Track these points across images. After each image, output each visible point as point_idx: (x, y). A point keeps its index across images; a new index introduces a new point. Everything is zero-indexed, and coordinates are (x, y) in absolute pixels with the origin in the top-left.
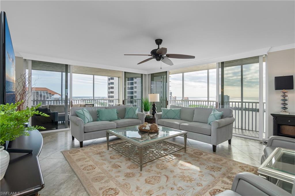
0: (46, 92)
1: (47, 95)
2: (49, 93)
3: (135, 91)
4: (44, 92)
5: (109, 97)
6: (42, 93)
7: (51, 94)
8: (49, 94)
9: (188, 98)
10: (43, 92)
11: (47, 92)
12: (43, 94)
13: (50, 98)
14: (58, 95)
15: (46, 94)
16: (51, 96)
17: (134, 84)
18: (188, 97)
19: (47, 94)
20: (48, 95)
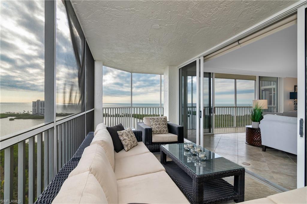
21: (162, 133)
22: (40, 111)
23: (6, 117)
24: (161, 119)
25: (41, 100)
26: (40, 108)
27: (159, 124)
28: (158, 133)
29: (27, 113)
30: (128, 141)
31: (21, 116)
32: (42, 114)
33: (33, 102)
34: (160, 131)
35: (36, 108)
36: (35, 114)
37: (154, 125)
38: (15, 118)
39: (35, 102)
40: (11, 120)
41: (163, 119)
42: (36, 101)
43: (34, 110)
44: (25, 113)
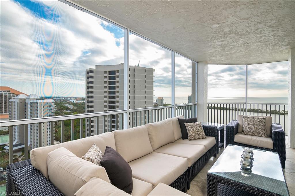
0: (8, 92)
1: (9, 95)
2: (12, 93)
4: (5, 92)
5: (88, 97)
6: (3, 93)
7: (14, 93)
10: (4, 92)
12: (4, 95)
13: (14, 99)
14: (24, 95)
16: (15, 97)
17: (116, 78)
19: (9, 93)
20: (11, 95)
21: (256, 136)
24: (259, 118)
27: (253, 125)
28: (250, 134)
30: (192, 132)
34: (253, 132)
37: (246, 124)
39: (190, 96)
41: (260, 119)
43: (189, 102)
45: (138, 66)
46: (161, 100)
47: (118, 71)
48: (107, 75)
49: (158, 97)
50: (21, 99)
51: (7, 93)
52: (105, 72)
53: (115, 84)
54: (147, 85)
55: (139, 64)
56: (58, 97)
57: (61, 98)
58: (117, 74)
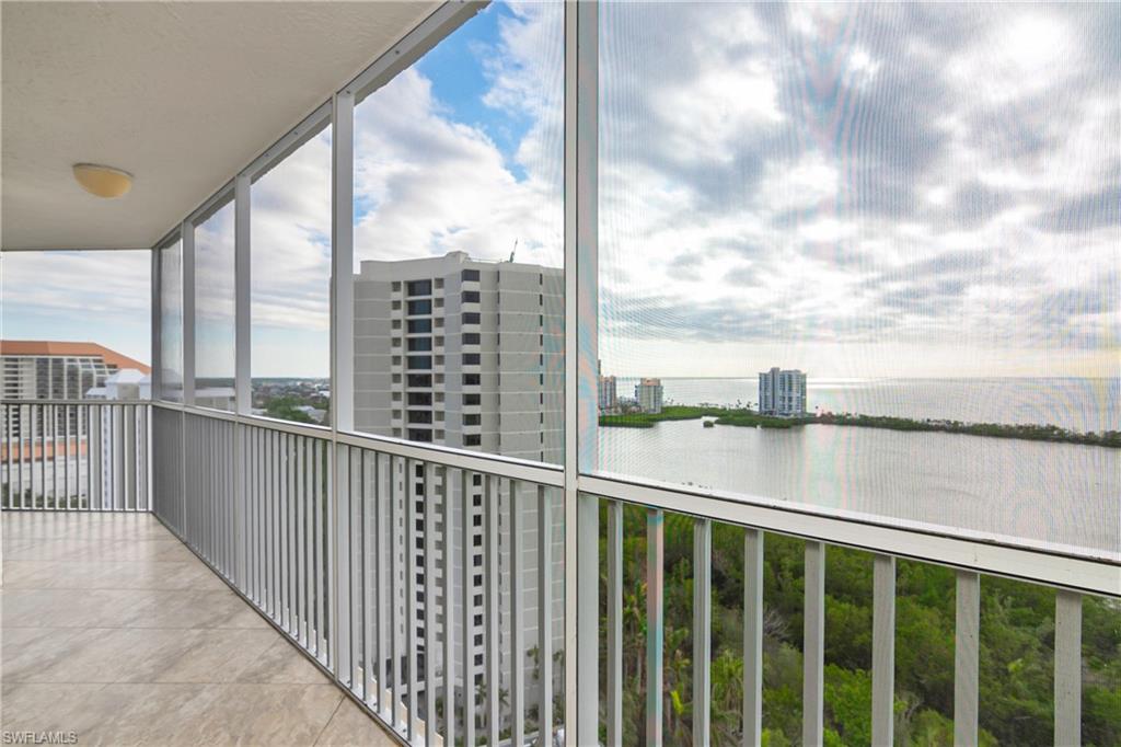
0: (95, 361)
2: (109, 366)
3: (437, 338)
4: (87, 360)
6: (79, 364)
8: (107, 370)
9: (659, 381)
10: (82, 361)
11: (100, 361)
12: (81, 371)
13: (101, 385)
14: (135, 370)
15: (94, 370)
17: (433, 308)
18: (658, 376)
19: (100, 367)
22: (779, 403)
23: (699, 417)
25: (781, 370)
26: (779, 393)
29: (745, 409)
31: (731, 416)
32: (783, 414)
33: (761, 374)
35: (769, 394)
36: (766, 413)
38: (717, 422)
39: (765, 375)
40: (708, 425)
42: (767, 371)
43: (763, 400)
44: (742, 407)
45: (512, 259)
46: (652, 389)
47: (440, 282)
48: (401, 296)
49: (642, 379)
50: (124, 387)
51: (92, 364)
52: (396, 286)
53: (430, 331)
54: (548, 331)
55: (513, 254)
56: (281, 380)
57: (291, 384)
58: (436, 293)
